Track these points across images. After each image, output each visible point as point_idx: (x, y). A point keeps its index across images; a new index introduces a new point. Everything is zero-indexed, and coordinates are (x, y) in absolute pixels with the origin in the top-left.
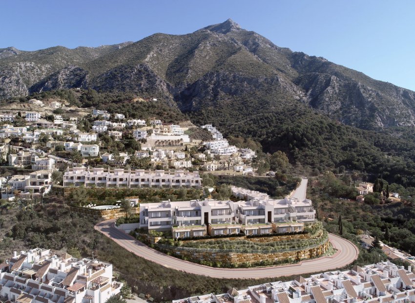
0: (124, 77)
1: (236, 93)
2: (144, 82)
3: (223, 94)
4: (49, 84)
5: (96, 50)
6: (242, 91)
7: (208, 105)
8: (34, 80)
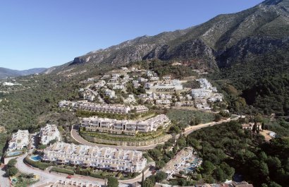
0: (186, 48)
1: (260, 52)
2: (197, 50)
3: (250, 54)
4: (150, 55)
5: (184, 31)
6: (266, 51)
7: (237, 62)
8: (145, 53)
